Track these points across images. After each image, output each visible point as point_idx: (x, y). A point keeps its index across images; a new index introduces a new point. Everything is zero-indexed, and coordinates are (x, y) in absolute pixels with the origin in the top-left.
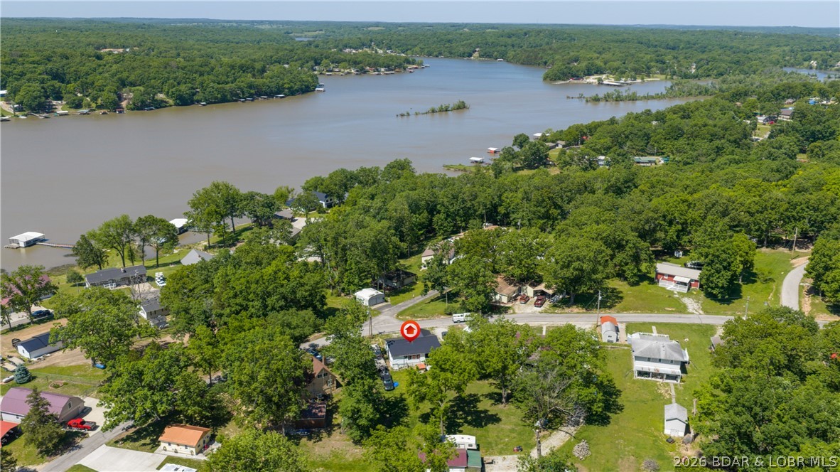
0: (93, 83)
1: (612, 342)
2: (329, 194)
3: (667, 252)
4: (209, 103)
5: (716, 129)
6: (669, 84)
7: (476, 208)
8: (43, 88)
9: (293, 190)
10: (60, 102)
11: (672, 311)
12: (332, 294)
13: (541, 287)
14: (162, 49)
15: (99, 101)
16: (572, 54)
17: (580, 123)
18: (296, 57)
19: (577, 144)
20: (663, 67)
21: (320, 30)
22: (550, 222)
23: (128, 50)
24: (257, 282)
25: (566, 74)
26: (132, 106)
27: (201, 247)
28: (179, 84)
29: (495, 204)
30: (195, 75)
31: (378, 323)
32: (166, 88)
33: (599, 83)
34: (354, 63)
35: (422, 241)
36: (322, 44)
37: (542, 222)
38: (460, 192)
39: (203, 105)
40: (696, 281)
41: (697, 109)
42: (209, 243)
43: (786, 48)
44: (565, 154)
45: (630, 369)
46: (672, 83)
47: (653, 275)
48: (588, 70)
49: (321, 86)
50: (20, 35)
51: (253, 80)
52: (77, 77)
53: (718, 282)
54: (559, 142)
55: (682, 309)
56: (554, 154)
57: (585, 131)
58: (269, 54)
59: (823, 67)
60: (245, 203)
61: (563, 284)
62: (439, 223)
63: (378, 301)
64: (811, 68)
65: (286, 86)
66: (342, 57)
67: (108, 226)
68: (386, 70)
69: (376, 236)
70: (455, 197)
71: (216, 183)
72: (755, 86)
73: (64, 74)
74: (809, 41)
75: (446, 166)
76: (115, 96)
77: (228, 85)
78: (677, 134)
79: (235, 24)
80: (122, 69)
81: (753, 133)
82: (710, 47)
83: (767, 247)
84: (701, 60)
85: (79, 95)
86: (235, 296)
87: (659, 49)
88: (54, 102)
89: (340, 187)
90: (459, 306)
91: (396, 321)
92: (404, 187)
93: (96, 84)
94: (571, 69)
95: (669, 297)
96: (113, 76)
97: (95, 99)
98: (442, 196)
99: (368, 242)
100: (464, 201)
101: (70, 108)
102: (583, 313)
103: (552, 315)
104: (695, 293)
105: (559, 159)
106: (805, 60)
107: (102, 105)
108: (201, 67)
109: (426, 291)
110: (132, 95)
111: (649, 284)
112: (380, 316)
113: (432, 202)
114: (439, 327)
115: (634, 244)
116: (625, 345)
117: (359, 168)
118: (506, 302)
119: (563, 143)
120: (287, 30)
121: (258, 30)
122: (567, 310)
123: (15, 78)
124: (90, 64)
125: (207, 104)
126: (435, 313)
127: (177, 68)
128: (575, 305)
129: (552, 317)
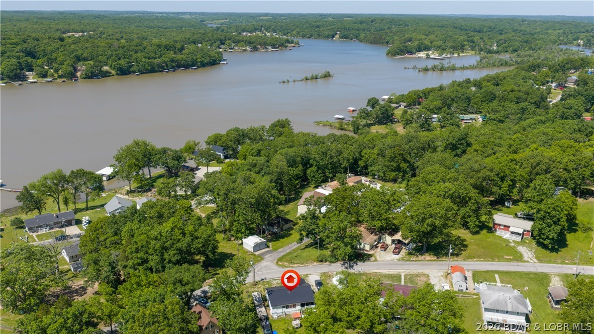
0: (56, 59)
1: (462, 291)
2: (225, 148)
3: (499, 203)
4: (142, 73)
5: (521, 94)
6: (478, 58)
7: (341, 162)
8: (19, 63)
9: (199, 143)
10: (31, 73)
11: (510, 259)
12: (224, 239)
13: (398, 236)
14: (110, 33)
15: (60, 72)
16: (406, 36)
17: (417, 89)
18: (207, 39)
19: (415, 105)
20: (473, 45)
21: (226, 19)
22: (401, 174)
23: (85, 34)
24: (156, 239)
25: (403, 50)
26: (85, 76)
27: (124, 192)
28: (119, 59)
29: (356, 158)
30: (131, 53)
31: (261, 269)
32: (110, 62)
33: (427, 57)
34: (249, 43)
35: (298, 188)
36: (226, 29)
37: (394, 174)
38: (329, 150)
39: (138, 75)
40: (528, 231)
41: (504, 78)
42: (130, 189)
43: (560, 31)
44: (407, 113)
45: (480, 318)
46: (480, 57)
47: (491, 225)
48: (419, 48)
49: (225, 60)
50: (10, 23)
51: (175, 56)
52: (45, 54)
53: (549, 234)
54: (401, 103)
55: (519, 258)
56: (398, 113)
57: (421, 95)
58: (188, 37)
59: (588, 45)
60: (158, 156)
61: (417, 236)
62: (312, 175)
63: (262, 247)
64: (579, 46)
65: (199, 60)
66: (240, 38)
67: (46, 179)
68: (272, 48)
69: (259, 194)
70: (325, 154)
71: (136, 140)
72: (541, 59)
73: (36, 52)
74: (576, 26)
75: (317, 122)
76: (72, 68)
77: (156, 60)
78: (491, 97)
79: (165, 15)
80: (78, 48)
81: (548, 96)
82: (505, 31)
83: (580, 197)
84: (500, 40)
85: (46, 67)
86: (137, 251)
87: (469, 32)
88: (27, 73)
89: (234, 143)
90: (329, 253)
91: (275, 267)
92: (284, 144)
93: (58, 59)
94: (406, 47)
95: (507, 245)
96: (71, 53)
97: (57, 71)
98: (314, 152)
99: (252, 198)
100: (331, 157)
101: (39, 77)
102: (434, 260)
103: (409, 262)
104: (528, 242)
105: (402, 116)
106: (574, 40)
107: (62, 75)
108: (137, 46)
109: (301, 239)
110: (84, 68)
111: (488, 232)
112: (262, 261)
113: (306, 157)
114: (312, 274)
115: (475, 200)
116: (474, 294)
117: (249, 127)
118: (369, 249)
119: (405, 104)
120: (202, 19)
121: (181, 19)
122: (420, 258)
124: (55, 45)
125: (140, 74)
126: (308, 260)
127: (119, 47)
128: (427, 253)
129: (409, 264)
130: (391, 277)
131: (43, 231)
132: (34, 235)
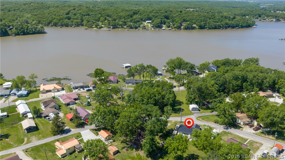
0: (176, 20)
4: (210, 28)
8: (161, 21)
10: (165, 25)
14: (206, 9)
15: (175, 26)
21: (272, 3)
23: (195, 9)
26: (184, 28)
28: (202, 21)
30: (208, 19)
32: (197, 23)
34: (277, 17)
39: (207, 29)
49: (256, 25)
51: (228, 22)
52: (172, 18)
63: (196, 110)
65: (240, 24)
66: (274, 14)
73: (169, 17)
76: (180, 24)
77: (218, 23)
85: (171, 23)
88: (163, 25)
96: (182, 18)
97: (174, 25)
101: (167, 27)
102: (273, 139)
103: (258, 136)
108: (211, 16)
110: (185, 24)
118: (242, 124)
120: (259, 3)
122: (267, 136)
123: (155, 17)
124: (177, 14)
125: (209, 29)
126: (211, 120)
127: (203, 16)
128: (272, 135)
129: (257, 137)
130: (242, 139)
131: (130, 85)
132: (127, 85)
